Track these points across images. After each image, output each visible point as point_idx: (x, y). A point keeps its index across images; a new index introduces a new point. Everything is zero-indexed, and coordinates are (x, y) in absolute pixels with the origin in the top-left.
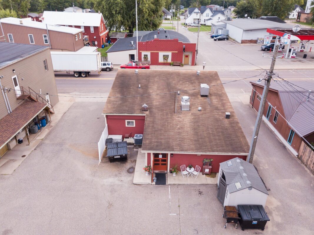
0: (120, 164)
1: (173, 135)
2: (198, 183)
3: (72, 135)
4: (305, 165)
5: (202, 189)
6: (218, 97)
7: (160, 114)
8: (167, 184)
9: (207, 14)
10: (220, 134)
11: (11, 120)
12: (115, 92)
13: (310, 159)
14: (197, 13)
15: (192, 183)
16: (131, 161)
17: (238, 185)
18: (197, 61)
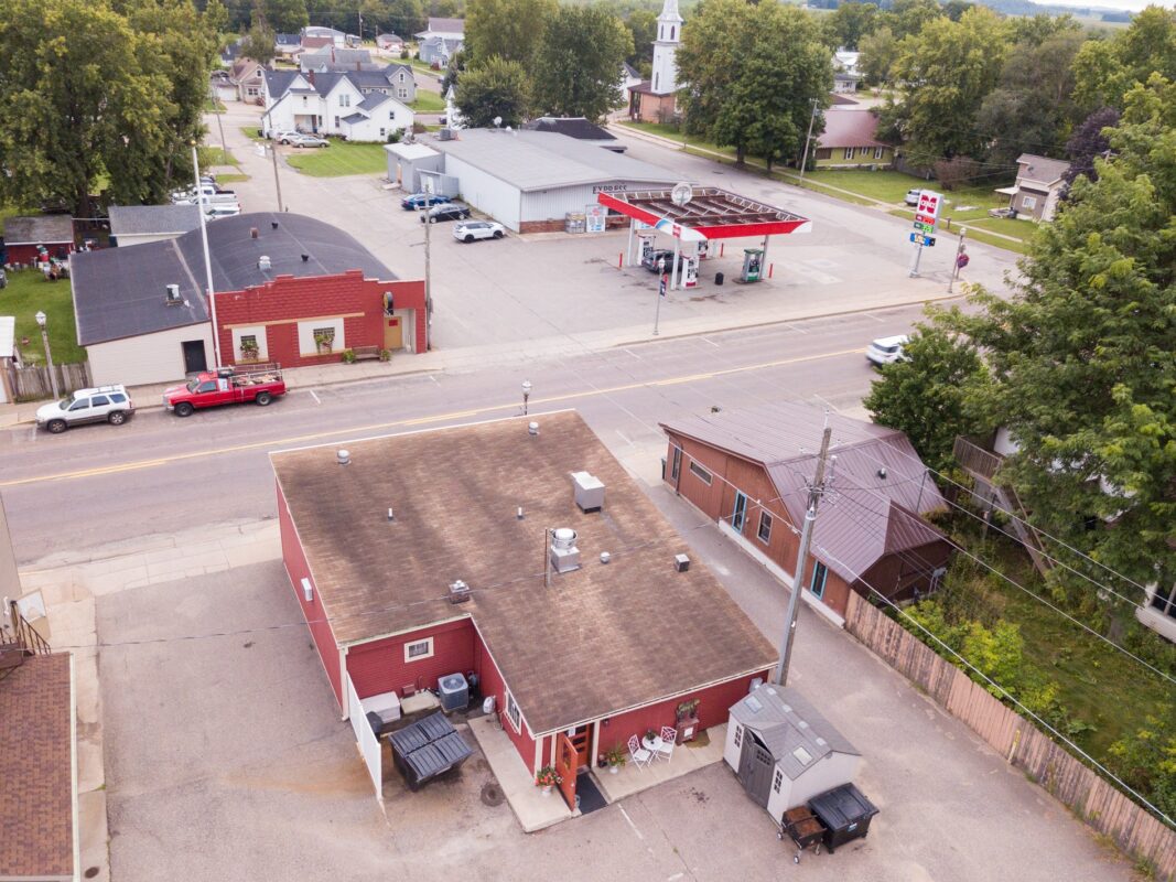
0: (445, 787)
1: (584, 662)
2: (682, 772)
3: (206, 738)
4: (868, 646)
5: (700, 785)
6: (626, 506)
7: (508, 599)
8: (609, 802)
9: (341, 97)
10: (691, 624)
11: (17, 759)
12: (321, 551)
13: (877, 632)
14: (304, 94)
15: (668, 777)
16: (471, 767)
17: (801, 753)
18: (431, 337)
